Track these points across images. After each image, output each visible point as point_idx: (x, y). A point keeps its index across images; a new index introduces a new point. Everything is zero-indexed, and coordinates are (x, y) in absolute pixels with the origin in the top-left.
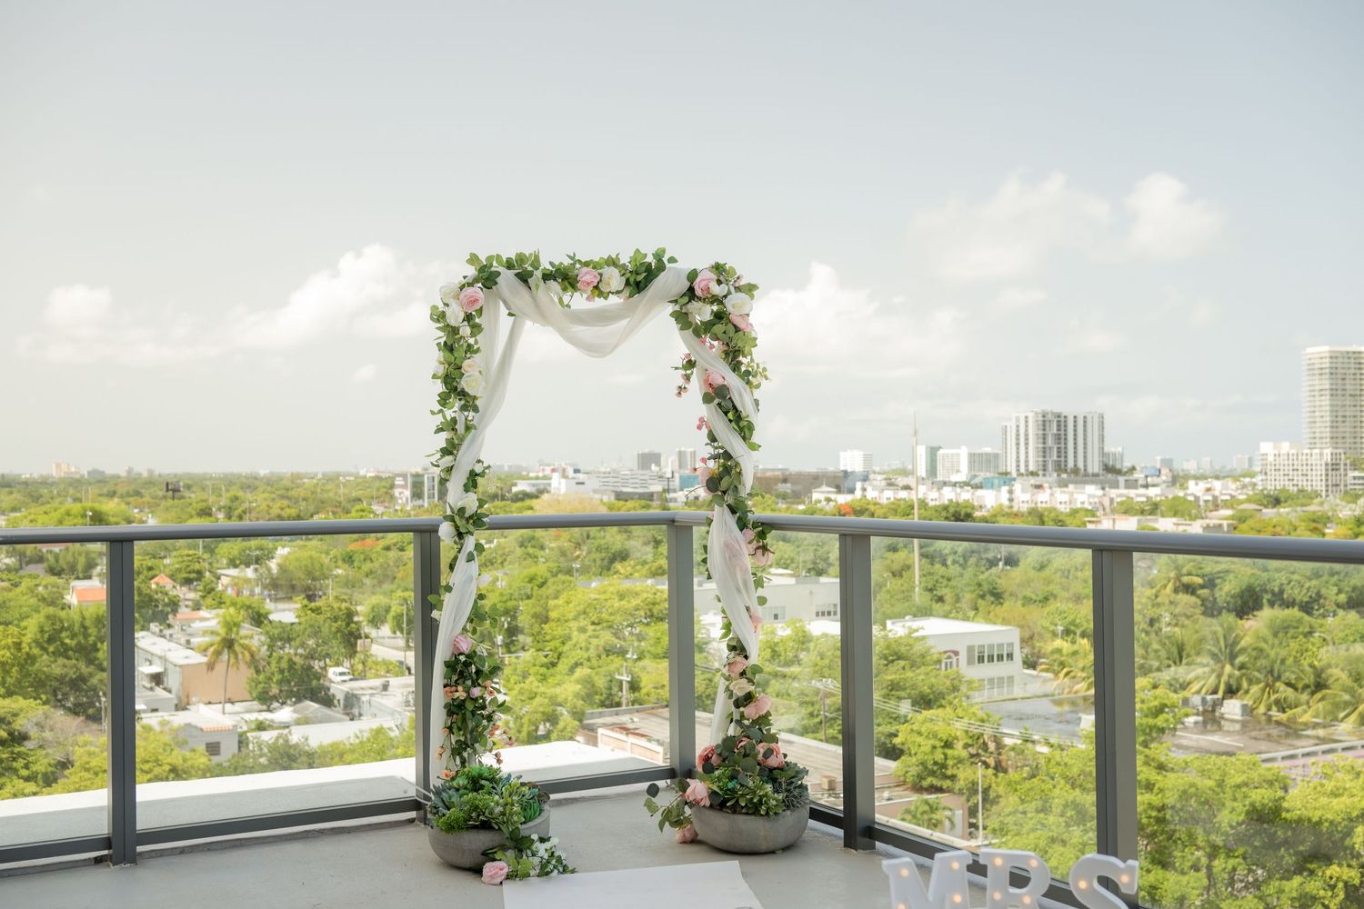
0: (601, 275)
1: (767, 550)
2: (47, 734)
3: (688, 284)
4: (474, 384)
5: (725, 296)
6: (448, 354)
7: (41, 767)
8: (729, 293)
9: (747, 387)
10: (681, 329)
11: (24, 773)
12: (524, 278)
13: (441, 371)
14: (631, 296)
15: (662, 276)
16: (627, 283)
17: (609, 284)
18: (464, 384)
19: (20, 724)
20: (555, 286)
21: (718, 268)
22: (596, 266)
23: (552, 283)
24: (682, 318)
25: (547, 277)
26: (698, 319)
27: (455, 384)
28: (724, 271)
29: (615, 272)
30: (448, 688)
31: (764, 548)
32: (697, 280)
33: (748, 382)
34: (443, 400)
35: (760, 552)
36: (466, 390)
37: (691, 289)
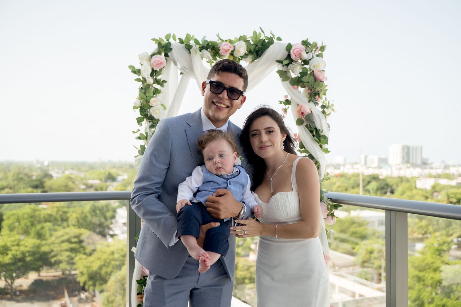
0: (234, 47)
1: (334, 216)
2: (90, 241)
3: (287, 53)
4: (157, 112)
5: (310, 60)
6: (142, 94)
7: (88, 251)
8: (313, 57)
9: (323, 115)
10: (283, 80)
11: (83, 252)
12: (189, 48)
13: (138, 103)
14: (253, 61)
15: (271, 47)
16: (250, 52)
17: (239, 52)
18: (152, 112)
19: (82, 237)
20: (207, 53)
21: (305, 43)
22: (231, 42)
23: (204, 51)
24: (284, 75)
25: (202, 48)
26: (293, 75)
27: (146, 113)
28: (310, 44)
29: (243, 43)
30: (139, 296)
31: (332, 215)
32: (293, 49)
33: (323, 112)
34: (139, 121)
35: (330, 217)
36: (153, 115)
37: (289, 56)
